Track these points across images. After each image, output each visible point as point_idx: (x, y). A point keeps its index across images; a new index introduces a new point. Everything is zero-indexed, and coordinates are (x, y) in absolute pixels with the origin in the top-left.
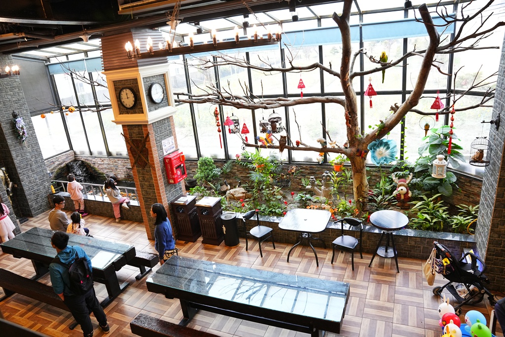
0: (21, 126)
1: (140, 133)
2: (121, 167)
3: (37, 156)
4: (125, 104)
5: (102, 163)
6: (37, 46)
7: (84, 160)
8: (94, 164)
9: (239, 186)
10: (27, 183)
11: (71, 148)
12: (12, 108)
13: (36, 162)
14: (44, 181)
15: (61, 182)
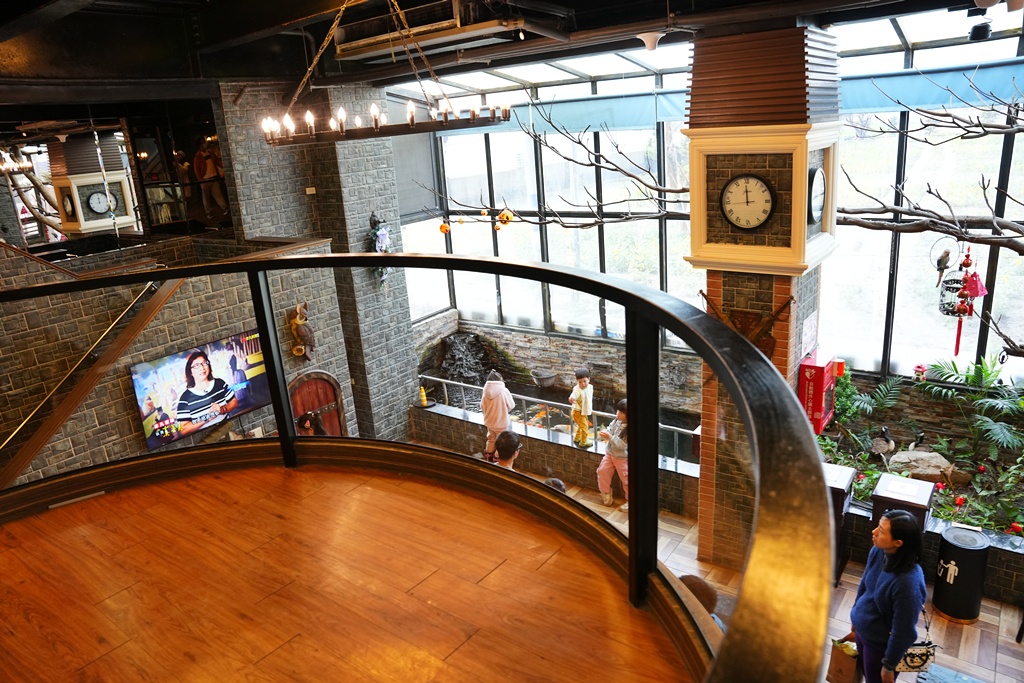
0: (384, 248)
1: (762, 298)
2: (576, 360)
3: (401, 319)
4: (733, 218)
5: (528, 345)
6: (488, 62)
7: (482, 334)
8: (507, 344)
9: (916, 446)
10: (376, 379)
11: (454, 305)
12: (372, 206)
13: (398, 331)
14: (406, 375)
15: (440, 383)
